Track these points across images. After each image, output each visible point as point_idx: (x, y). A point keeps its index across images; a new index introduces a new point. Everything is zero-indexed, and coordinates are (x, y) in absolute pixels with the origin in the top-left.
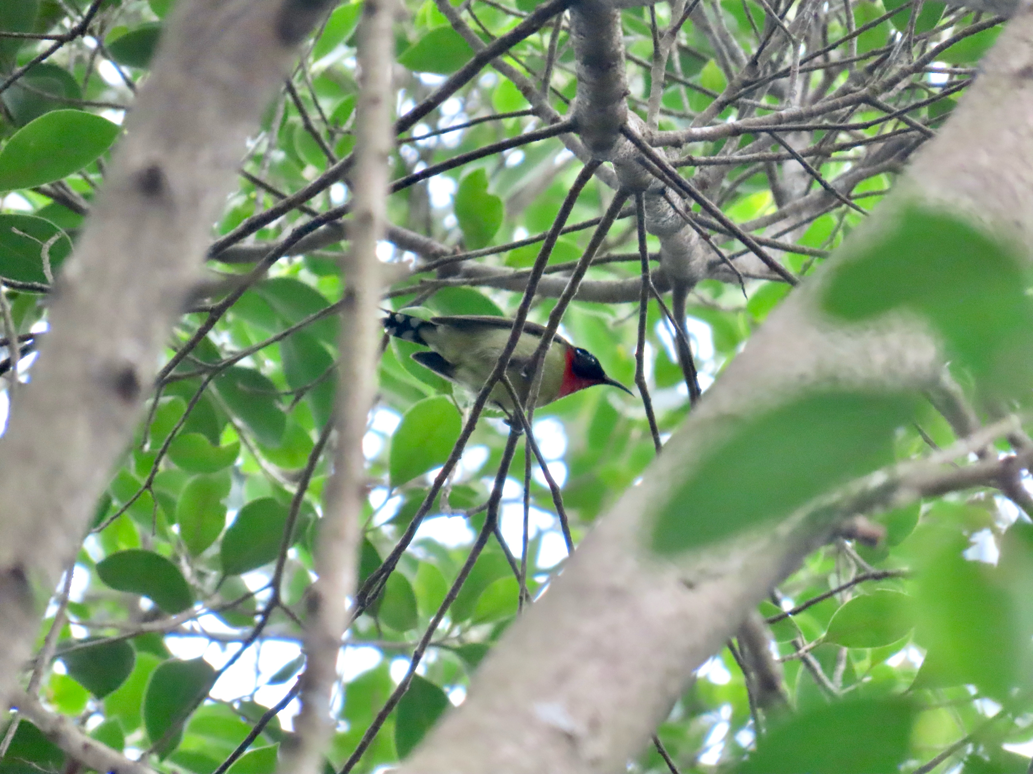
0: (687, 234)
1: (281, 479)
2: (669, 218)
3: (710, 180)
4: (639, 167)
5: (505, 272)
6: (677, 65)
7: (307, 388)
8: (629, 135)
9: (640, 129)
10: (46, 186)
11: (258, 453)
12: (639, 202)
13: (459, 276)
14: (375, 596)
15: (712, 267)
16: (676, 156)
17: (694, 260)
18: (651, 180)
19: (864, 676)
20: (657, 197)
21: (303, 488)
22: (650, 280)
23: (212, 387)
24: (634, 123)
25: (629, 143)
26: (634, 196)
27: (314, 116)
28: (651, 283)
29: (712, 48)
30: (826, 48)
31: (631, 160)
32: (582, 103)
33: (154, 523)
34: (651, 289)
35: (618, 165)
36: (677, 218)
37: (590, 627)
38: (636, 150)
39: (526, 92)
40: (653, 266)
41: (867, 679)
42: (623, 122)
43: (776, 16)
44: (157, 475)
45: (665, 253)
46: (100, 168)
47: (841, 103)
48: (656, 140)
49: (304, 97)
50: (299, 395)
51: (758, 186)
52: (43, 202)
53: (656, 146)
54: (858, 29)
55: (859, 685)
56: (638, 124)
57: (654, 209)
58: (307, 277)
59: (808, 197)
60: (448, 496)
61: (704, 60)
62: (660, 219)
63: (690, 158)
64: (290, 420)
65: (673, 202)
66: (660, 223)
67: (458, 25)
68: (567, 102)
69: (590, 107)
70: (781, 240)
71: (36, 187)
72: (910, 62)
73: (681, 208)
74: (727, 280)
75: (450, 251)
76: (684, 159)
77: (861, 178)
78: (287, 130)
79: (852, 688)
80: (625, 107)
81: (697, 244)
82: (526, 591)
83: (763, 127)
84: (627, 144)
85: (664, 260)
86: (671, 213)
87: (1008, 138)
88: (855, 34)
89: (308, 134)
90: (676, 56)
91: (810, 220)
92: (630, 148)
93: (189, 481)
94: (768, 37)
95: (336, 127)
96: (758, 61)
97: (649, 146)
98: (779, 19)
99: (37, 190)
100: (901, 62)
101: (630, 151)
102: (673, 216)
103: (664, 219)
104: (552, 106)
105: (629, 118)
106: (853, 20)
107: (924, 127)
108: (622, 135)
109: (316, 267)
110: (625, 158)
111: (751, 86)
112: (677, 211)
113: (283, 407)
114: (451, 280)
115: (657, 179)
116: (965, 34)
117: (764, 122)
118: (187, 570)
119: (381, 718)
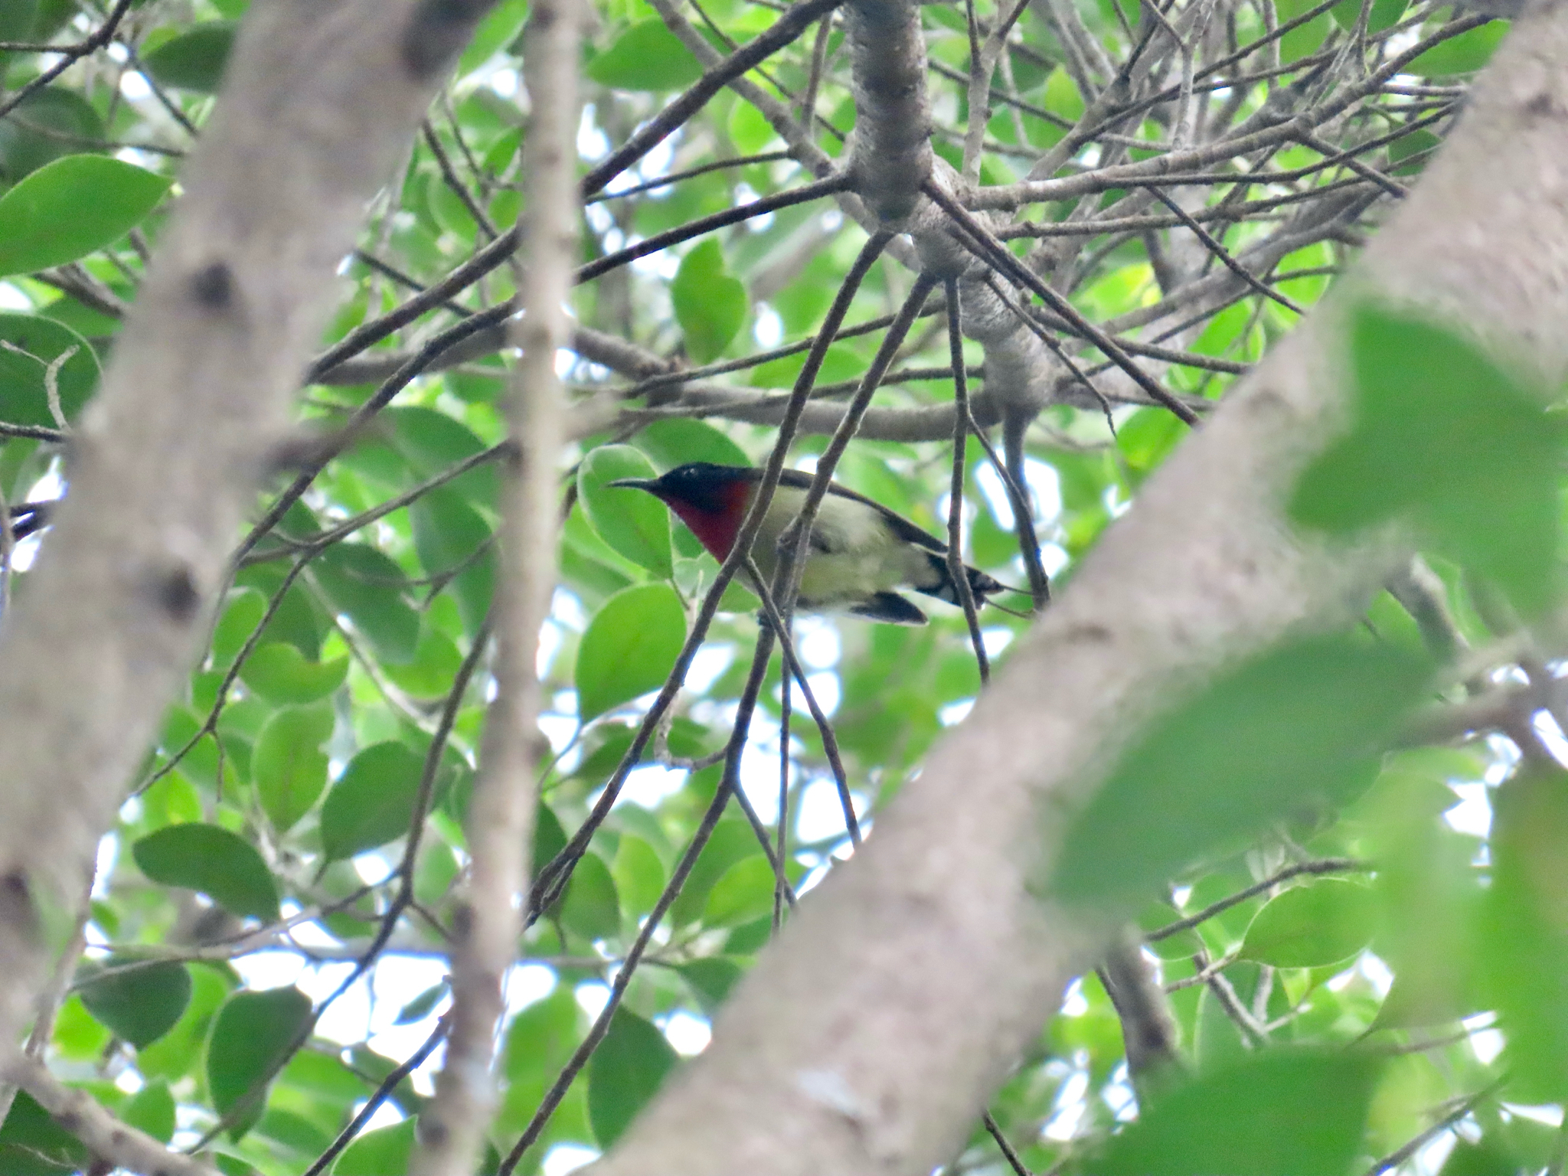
0: (1024, 338)
1: (413, 712)
2: (997, 316)
3: (1059, 256)
4: (950, 241)
5: (749, 395)
6: (1008, 75)
7: (450, 575)
8: (936, 195)
9: (951, 183)
10: (52, 271)
11: (378, 673)
12: (951, 292)
13: (680, 402)
14: (555, 894)
15: (1063, 387)
16: (1006, 222)
17: (1036, 377)
18: (969, 259)
19: (1300, 1003)
20: (979, 283)
21: (447, 726)
22: (969, 410)
23: (308, 573)
24: (943, 176)
25: (935, 208)
26: (943, 283)
27: (458, 163)
28: (971, 415)
29: (1058, 47)
30: (1233, 55)
31: (938, 231)
32: (863, 145)
33: (219, 781)
34: (971, 424)
35: (918, 237)
36: (1009, 314)
37: (883, 956)
38: (945, 216)
39: (779, 124)
40: (973, 386)
41: (1305, 1008)
42: (926, 175)
43: (1157, 10)
44: (223, 710)
45: (991, 367)
46: (135, 244)
47: (1256, 142)
48: (976, 201)
49: (443, 133)
50: (438, 583)
51: (1133, 257)
52: (49, 295)
53: (977, 209)
54: (1282, 26)
55: (1292, 1017)
56: (949, 177)
57: (975, 302)
58: (450, 406)
59: (1208, 278)
60: (666, 735)
61: (1049, 67)
62: (983, 317)
63: (1028, 225)
64: (425, 624)
65: (1003, 292)
66: (983, 323)
67: (675, 23)
68: (841, 138)
69: (876, 154)
70: (1166, 346)
71: (37, 272)
72: (1361, 78)
73: (1015, 300)
74: (1086, 406)
75: (665, 364)
76: (1019, 226)
77: (1289, 249)
78: (418, 183)
79: (1281, 1022)
80: (929, 153)
81: (1040, 354)
82: (785, 882)
83: (1138, 179)
84: (933, 208)
85: (990, 377)
86: (999, 307)
87: (1511, 205)
88: (1279, 34)
89: (449, 190)
90: (1006, 62)
91: (1210, 314)
92: (938, 213)
93: (272, 716)
94: (1145, 40)
95: (491, 177)
96: (1130, 76)
97: (965, 211)
98: (1160, 14)
99: (40, 278)
100: (1347, 78)
101: (937, 218)
102: (1003, 312)
103: (989, 317)
104: (819, 144)
105: (935, 168)
106: (1274, 11)
107: (1382, 176)
108: (924, 194)
109: (464, 390)
110: (929, 228)
111: (1120, 115)
112: (1008, 305)
113: (413, 604)
114: (667, 409)
115: (978, 258)
116: (1443, 35)
117: (1140, 171)
118: (269, 854)
119: (567, 1078)
